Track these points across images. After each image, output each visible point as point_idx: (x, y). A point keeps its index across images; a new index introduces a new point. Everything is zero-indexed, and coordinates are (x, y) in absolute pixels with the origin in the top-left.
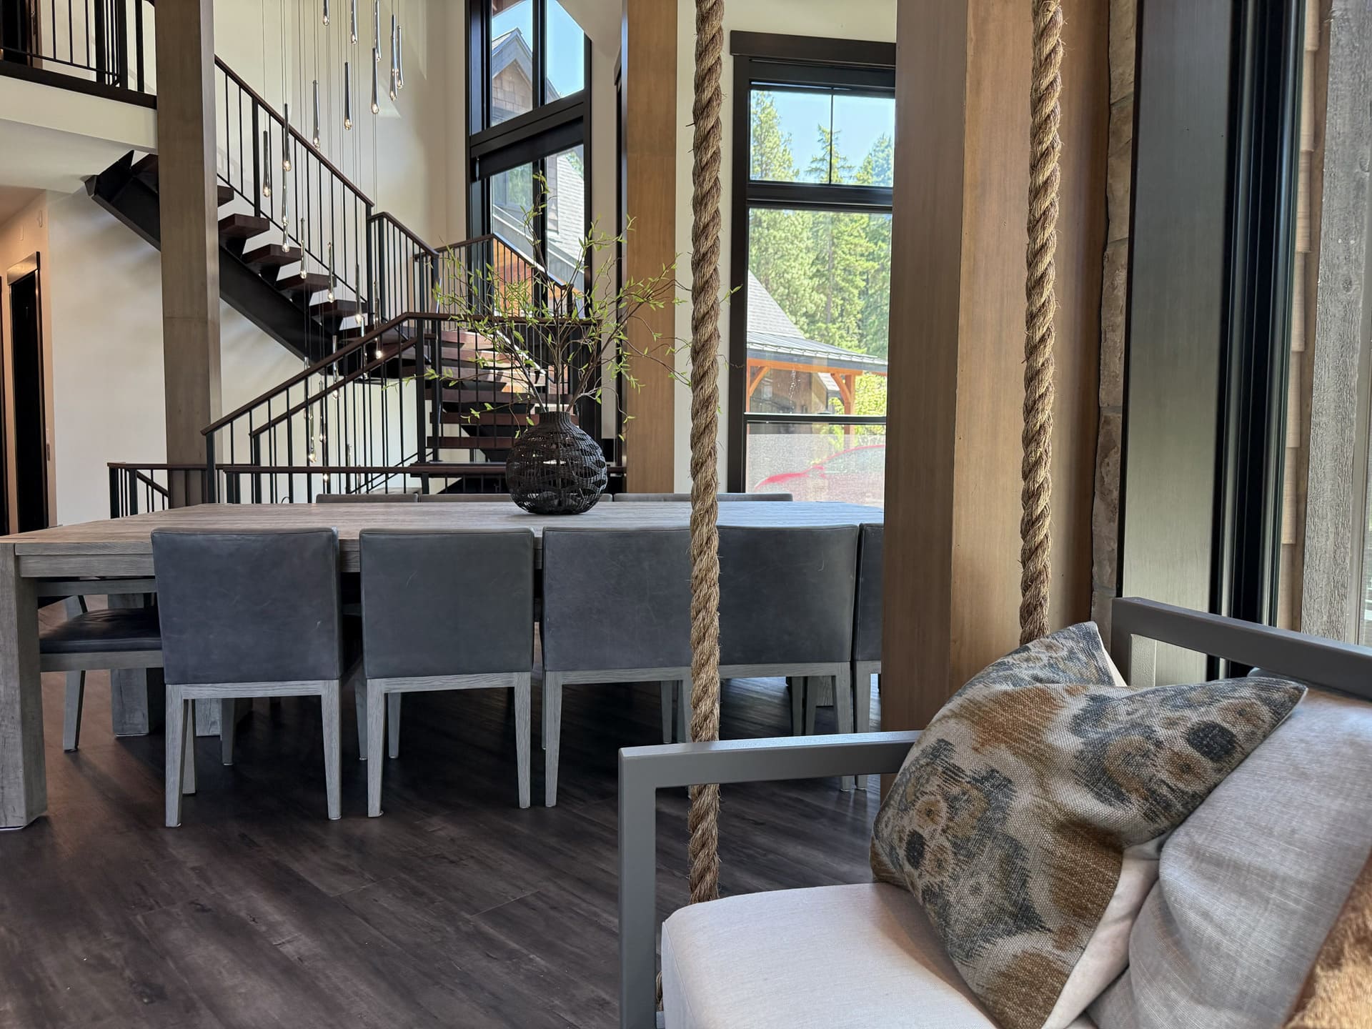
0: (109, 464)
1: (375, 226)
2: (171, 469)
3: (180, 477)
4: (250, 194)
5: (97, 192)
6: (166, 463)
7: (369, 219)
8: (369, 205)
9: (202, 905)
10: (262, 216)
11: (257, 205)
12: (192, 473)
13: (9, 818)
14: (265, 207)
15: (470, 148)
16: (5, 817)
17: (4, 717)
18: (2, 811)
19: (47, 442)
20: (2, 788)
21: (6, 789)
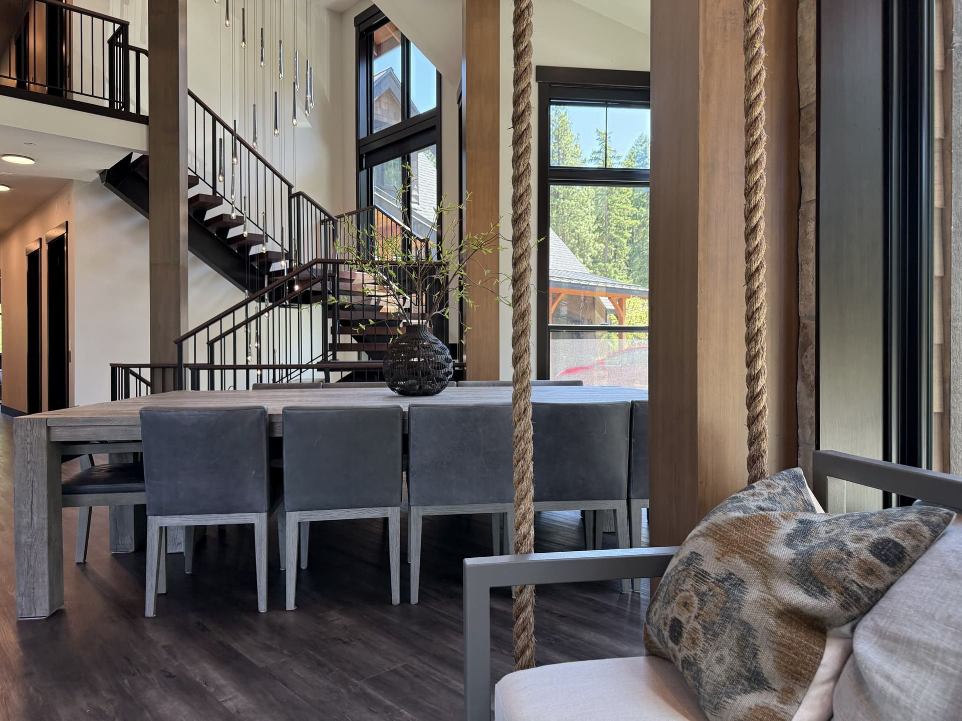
0: (111, 364)
1: (294, 201)
2: (152, 367)
3: (159, 372)
4: (210, 180)
5: (107, 180)
6: (150, 363)
7: (291, 196)
8: (290, 187)
9: (170, 673)
10: (218, 195)
11: (214, 188)
12: (167, 370)
13: (38, 611)
14: (220, 189)
15: (359, 147)
16: (35, 609)
17: (36, 539)
18: (32, 605)
19: (70, 349)
20: (33, 589)
21: (36, 590)
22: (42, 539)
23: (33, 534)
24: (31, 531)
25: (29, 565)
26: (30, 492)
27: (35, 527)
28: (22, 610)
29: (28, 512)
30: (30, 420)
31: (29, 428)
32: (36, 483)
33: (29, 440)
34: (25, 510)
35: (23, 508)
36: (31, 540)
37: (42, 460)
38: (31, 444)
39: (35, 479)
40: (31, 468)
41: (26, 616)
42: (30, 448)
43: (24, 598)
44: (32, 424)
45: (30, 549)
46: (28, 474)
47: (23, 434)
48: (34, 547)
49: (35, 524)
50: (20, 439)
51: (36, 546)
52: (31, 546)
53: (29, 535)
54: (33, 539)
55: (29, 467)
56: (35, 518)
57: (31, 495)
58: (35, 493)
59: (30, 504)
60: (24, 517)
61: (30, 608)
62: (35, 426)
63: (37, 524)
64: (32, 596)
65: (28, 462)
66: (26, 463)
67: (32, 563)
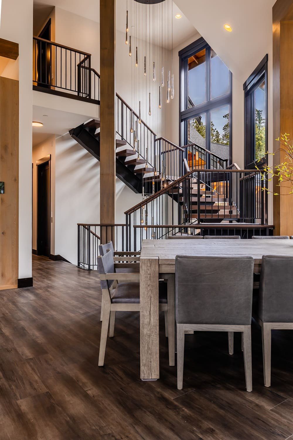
0: (78, 224)
1: (157, 143)
2: (101, 226)
3: (104, 228)
4: (120, 133)
5: (73, 134)
6: (100, 224)
7: (155, 141)
8: (155, 135)
10: (124, 140)
11: (122, 136)
12: (108, 227)
13: (153, 375)
14: (125, 137)
15: (181, 116)
16: (151, 374)
17: (152, 332)
18: (150, 372)
19: (51, 216)
20: (151, 362)
21: (152, 363)
22: (156, 332)
23: (151, 329)
24: (150, 327)
25: (149, 348)
26: (149, 303)
27: (152, 325)
28: (145, 374)
29: (148, 315)
30: (149, 260)
31: (149, 265)
32: (153, 298)
33: (149, 273)
34: (147, 314)
35: (146, 313)
36: (149, 332)
37: (156, 284)
38: (150, 274)
39: (152, 296)
40: (150, 289)
41: (146, 378)
42: (150, 277)
43: (145, 368)
44: (151, 263)
45: (149, 338)
46: (148, 292)
47: (146, 268)
48: (151, 337)
49: (152, 322)
50: (144, 271)
51: (152, 336)
52: (149, 336)
53: (148, 329)
54: (150, 332)
55: (149, 289)
56: (152, 319)
57: (150, 305)
58: (152, 304)
59: (149, 310)
60: (146, 318)
61: (149, 374)
62: (152, 264)
63: (153, 323)
64: (150, 366)
65: (149, 285)
66: (147, 286)
67: (150, 347)
